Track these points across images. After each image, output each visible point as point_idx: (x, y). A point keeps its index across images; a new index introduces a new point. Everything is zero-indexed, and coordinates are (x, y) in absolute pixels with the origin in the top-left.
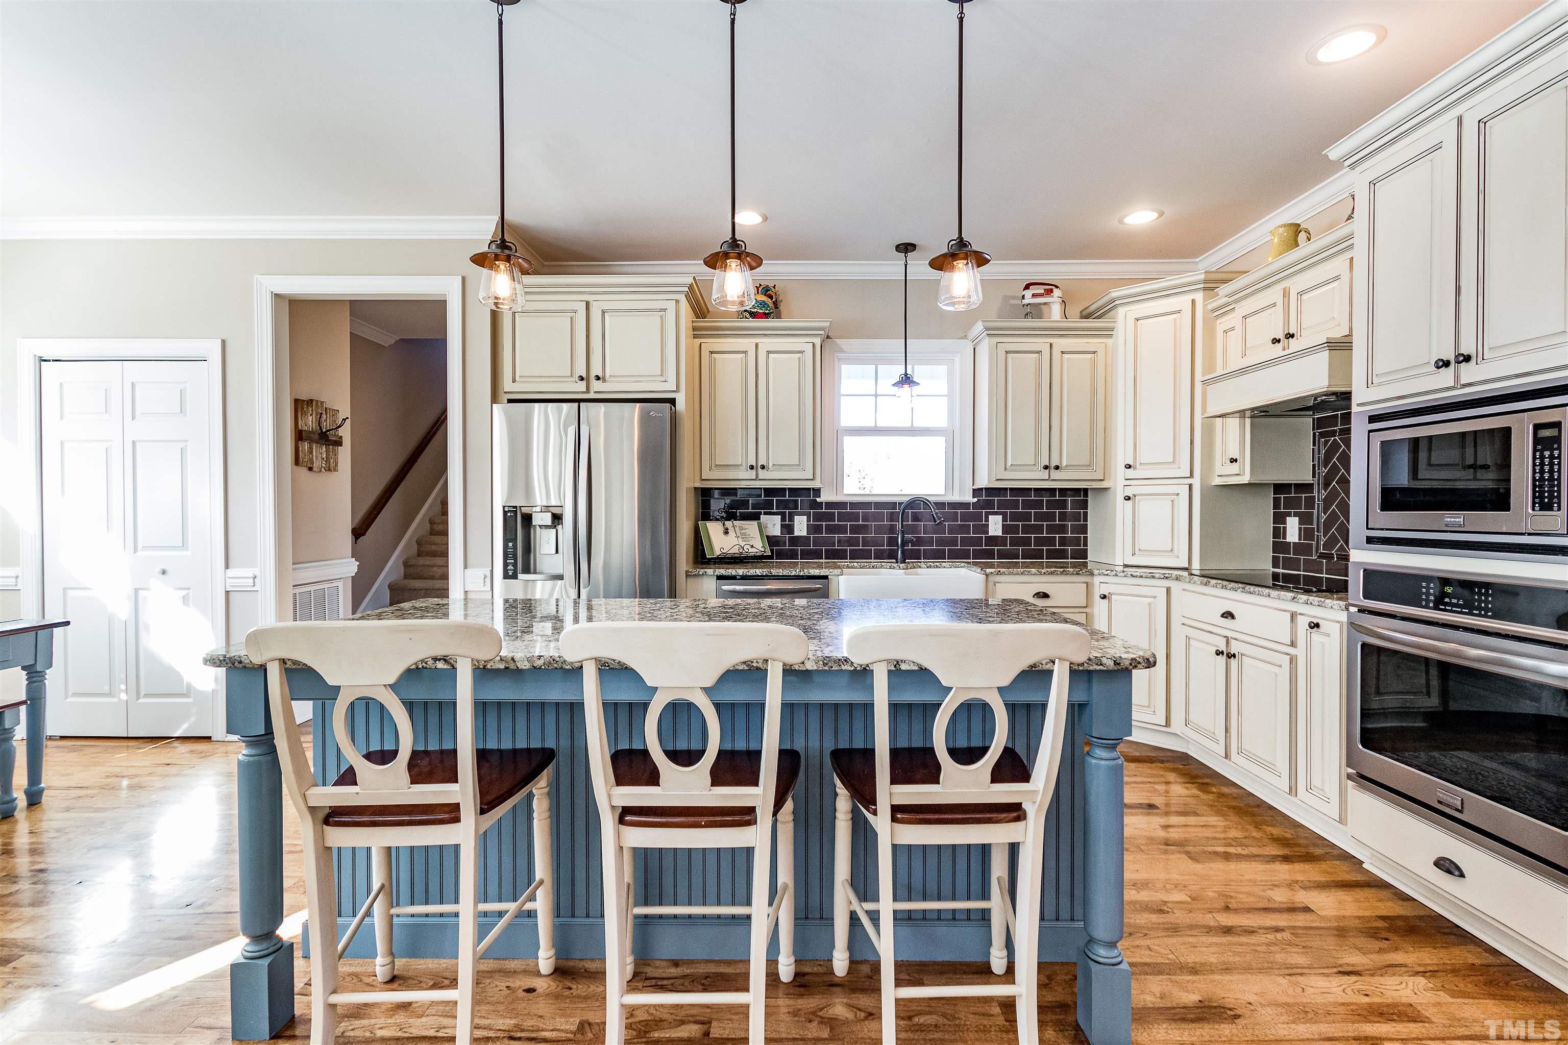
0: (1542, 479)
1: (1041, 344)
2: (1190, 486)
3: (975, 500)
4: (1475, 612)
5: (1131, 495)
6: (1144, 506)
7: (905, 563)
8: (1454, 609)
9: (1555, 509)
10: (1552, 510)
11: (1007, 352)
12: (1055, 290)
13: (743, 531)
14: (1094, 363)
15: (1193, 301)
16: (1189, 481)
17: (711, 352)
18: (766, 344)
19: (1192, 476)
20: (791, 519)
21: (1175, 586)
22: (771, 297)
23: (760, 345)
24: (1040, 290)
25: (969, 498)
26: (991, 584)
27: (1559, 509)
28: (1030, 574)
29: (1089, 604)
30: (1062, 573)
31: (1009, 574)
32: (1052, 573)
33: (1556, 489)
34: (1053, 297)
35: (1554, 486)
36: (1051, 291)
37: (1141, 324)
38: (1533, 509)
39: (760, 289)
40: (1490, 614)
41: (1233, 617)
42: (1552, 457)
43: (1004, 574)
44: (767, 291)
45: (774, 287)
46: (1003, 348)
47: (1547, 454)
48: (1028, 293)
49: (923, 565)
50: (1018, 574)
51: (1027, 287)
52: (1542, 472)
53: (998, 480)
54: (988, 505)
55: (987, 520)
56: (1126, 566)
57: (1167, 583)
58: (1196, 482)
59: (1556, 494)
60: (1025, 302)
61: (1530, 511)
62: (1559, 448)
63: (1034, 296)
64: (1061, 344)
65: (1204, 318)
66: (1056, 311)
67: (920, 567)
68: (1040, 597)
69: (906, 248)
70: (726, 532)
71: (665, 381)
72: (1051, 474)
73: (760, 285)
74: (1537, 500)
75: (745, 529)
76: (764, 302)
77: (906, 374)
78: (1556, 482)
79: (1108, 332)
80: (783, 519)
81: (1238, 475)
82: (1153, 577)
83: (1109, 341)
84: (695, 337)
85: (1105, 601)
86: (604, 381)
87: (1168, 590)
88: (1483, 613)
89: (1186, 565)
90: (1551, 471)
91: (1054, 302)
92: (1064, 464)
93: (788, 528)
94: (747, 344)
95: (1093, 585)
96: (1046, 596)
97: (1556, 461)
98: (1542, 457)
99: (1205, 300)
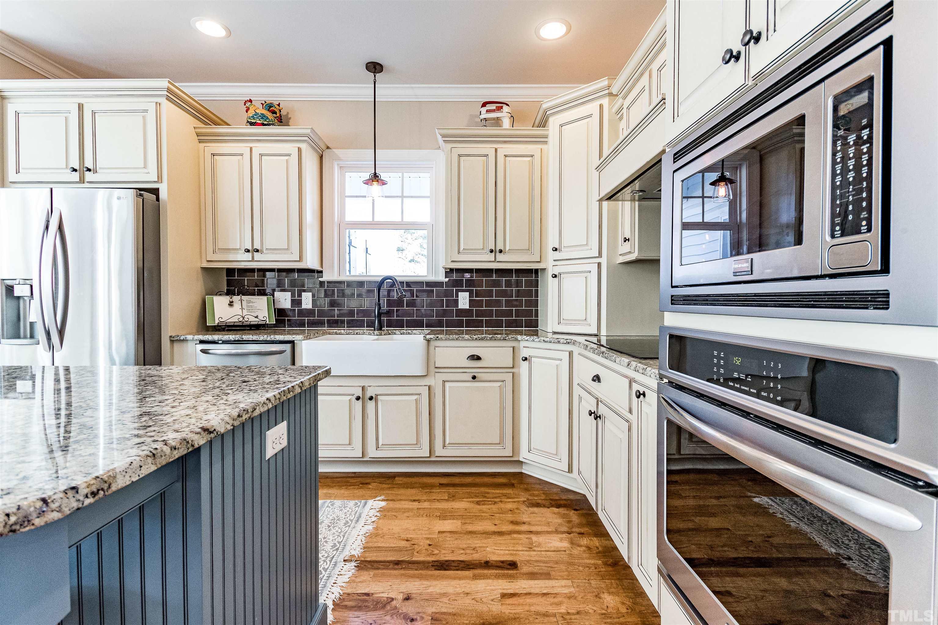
0: (845, 183)
1: (488, 149)
2: (599, 264)
3: (447, 279)
4: (763, 393)
5: (557, 273)
6: (566, 281)
7: (381, 330)
8: (743, 388)
9: (864, 229)
10: (859, 232)
11: (460, 156)
12: (505, 107)
13: (250, 304)
14: (532, 164)
15: (601, 106)
16: (598, 260)
17: (213, 155)
18: (259, 148)
19: (600, 255)
20: (300, 295)
21: (576, 350)
22: (274, 112)
23: (254, 149)
24: (493, 107)
25: (441, 277)
26: (432, 348)
27: (869, 230)
28: (464, 339)
29: (516, 365)
30: (491, 339)
31: (446, 340)
32: (482, 339)
33: (864, 195)
34: (503, 112)
35: (861, 191)
36: (502, 107)
37: (564, 129)
38: (833, 236)
39: (264, 105)
40: (779, 398)
41: (599, 381)
42: (859, 142)
43: (441, 339)
44: (271, 107)
45: (279, 105)
46: (456, 152)
47: (852, 139)
48: (484, 110)
49: (397, 332)
50: (453, 339)
51: (484, 105)
52: (845, 170)
53: (453, 261)
54: (457, 284)
55: (457, 296)
56: (555, 333)
57: (569, 348)
58: (604, 261)
59: (864, 204)
60: (482, 117)
61: (828, 238)
62: (870, 126)
63: (488, 111)
64: (505, 149)
65: (609, 120)
66: (506, 123)
67: (395, 334)
68: (474, 359)
69: (375, 67)
70: (231, 304)
71: (149, 173)
72: (497, 257)
73: (265, 102)
74: (838, 220)
75: (253, 303)
76: (262, 114)
77: (375, 173)
78: (865, 184)
79: (543, 140)
80: (293, 295)
81: (630, 252)
82: (559, 342)
83: (544, 147)
84: (200, 141)
85: (526, 363)
86: (95, 172)
87: (571, 354)
88: (771, 396)
89: (595, 332)
90: (858, 167)
91: (504, 114)
92: (508, 248)
93: (296, 302)
94: (242, 148)
95: (519, 349)
96: (479, 358)
97: (865, 148)
98: (845, 144)
99: (610, 104)
